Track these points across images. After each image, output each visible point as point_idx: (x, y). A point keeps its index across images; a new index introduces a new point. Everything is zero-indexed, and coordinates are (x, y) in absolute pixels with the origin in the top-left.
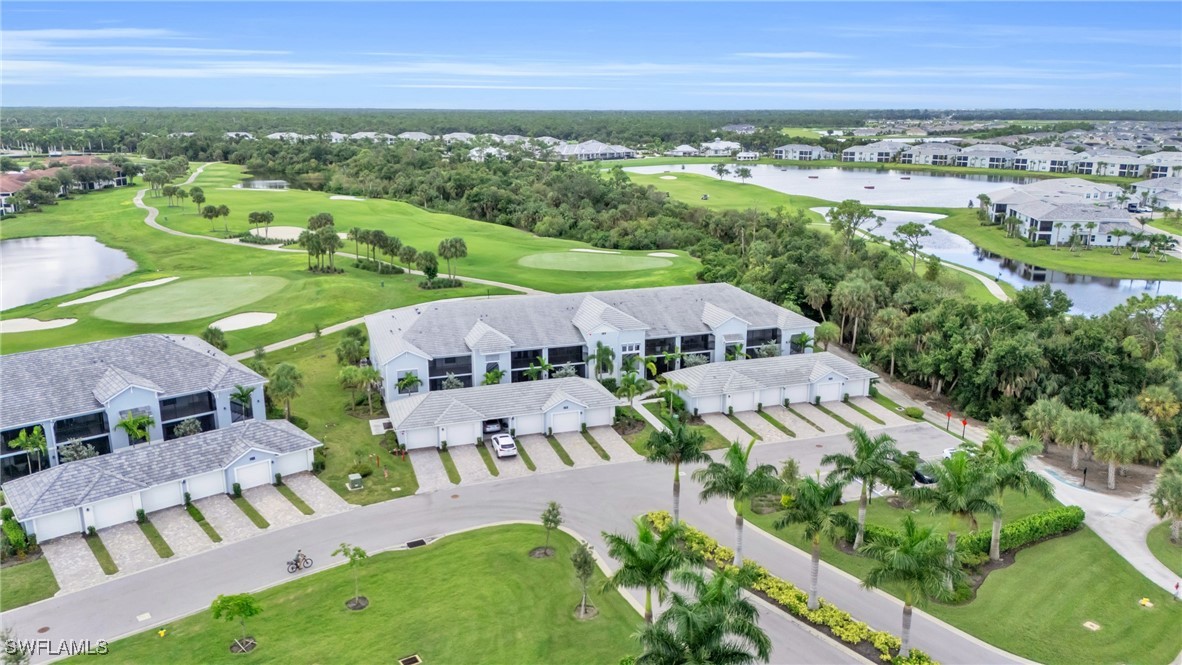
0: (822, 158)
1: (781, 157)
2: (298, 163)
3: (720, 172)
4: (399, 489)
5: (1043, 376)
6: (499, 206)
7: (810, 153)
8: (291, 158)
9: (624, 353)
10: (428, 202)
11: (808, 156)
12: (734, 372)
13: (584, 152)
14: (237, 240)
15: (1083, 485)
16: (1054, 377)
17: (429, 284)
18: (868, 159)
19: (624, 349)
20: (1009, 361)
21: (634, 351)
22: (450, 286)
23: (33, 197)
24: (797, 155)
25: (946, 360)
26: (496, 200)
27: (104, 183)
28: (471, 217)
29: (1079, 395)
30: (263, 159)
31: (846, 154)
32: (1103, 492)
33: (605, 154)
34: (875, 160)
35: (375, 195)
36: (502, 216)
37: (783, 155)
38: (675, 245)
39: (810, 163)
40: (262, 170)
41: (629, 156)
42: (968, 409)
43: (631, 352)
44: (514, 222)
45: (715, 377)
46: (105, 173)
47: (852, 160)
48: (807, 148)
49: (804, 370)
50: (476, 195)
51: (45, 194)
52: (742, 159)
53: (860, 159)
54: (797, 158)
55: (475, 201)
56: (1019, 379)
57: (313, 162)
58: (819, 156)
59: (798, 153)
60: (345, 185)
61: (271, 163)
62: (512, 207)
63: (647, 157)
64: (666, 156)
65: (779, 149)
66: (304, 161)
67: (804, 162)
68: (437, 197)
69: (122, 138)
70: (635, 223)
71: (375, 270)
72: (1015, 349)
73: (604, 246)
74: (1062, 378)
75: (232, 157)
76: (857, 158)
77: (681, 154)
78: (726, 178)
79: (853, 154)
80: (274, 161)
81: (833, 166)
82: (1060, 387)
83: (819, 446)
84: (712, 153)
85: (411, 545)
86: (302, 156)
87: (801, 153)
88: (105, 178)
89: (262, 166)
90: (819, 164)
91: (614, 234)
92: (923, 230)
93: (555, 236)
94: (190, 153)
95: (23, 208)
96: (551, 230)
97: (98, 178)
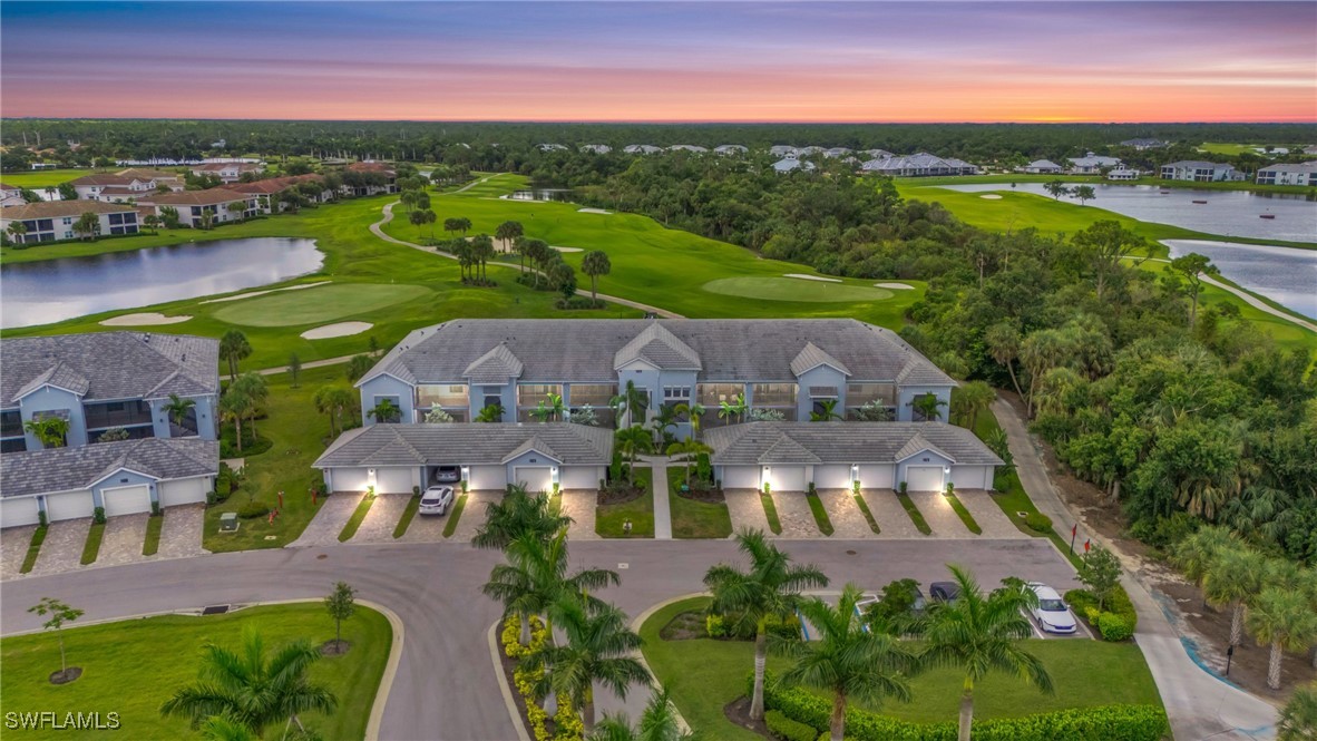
0: (1229, 179)
1: (1170, 177)
2: (580, 175)
3: (1056, 190)
4: (274, 538)
5: (1252, 489)
6: (734, 222)
7: (1212, 172)
8: (575, 170)
9: (667, 399)
10: (670, 218)
11: (1208, 176)
12: (785, 437)
13: (908, 166)
14: (435, 248)
15: (1226, 675)
16: (1270, 493)
17: (566, 304)
18: (1294, 182)
19: (668, 393)
20: (1182, 461)
21: (682, 398)
22: (588, 307)
23: (293, 200)
24: (1193, 174)
25: (1103, 450)
26: (733, 213)
27: (378, 189)
28: (706, 235)
29: (1300, 526)
30: (549, 171)
31: (1263, 174)
32: (1253, 691)
33: (937, 170)
34: (1306, 183)
35: (626, 208)
36: (736, 234)
37: (1174, 174)
38: (919, 274)
39: (1210, 185)
40: (546, 181)
41: (967, 172)
42: (1135, 527)
43: (677, 399)
44: (746, 241)
45: (754, 441)
46: (375, 179)
47: (1272, 182)
48: (1207, 166)
49: (890, 445)
50: (712, 209)
51: (303, 196)
52: (1115, 178)
53: (1284, 181)
54: (1192, 179)
55: (709, 216)
56: (1208, 491)
57: (594, 174)
58: (1225, 176)
59: (1194, 171)
60: (601, 198)
61: (555, 175)
62: (748, 223)
63: (992, 174)
64: (1016, 172)
65: (1168, 166)
66: (587, 172)
67: (1200, 183)
68: (682, 212)
69: (434, 149)
70: (875, 245)
71: (532, 286)
72: (1194, 442)
73: (828, 273)
74: (1284, 495)
75: (522, 167)
76: (1278, 179)
77: (1037, 171)
78: (1063, 198)
79: (1273, 174)
80: (558, 172)
81: (1243, 190)
82: (1278, 510)
83: (851, 553)
84: (1081, 171)
85: (209, 611)
86: (587, 167)
87: (1199, 172)
88: (376, 184)
89: (545, 177)
90: (1223, 187)
91: (844, 259)
92: (1208, 264)
93: (783, 259)
94: (486, 163)
95: (281, 210)
96: (778, 251)
97: (369, 183)
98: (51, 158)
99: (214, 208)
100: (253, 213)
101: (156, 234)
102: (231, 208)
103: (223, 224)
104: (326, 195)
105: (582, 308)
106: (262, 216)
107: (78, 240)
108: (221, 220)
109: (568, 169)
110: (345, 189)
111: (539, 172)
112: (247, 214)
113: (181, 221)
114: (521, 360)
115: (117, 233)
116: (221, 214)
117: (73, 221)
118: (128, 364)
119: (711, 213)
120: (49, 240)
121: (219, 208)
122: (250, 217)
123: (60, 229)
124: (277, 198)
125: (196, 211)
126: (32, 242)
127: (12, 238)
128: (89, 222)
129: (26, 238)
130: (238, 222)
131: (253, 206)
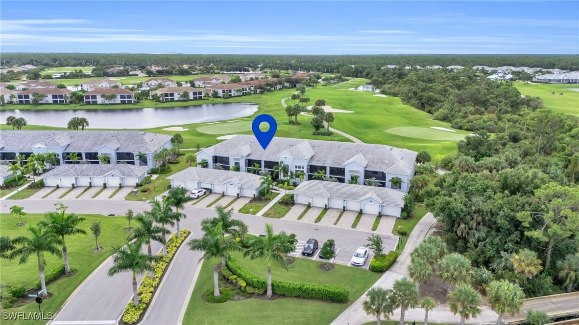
8: (389, 77)
10: (408, 100)
12: (321, 186)
13: (565, 78)
17: (316, 133)
22: (324, 135)
23: (263, 89)
26: (430, 99)
30: (379, 77)
43: (300, 169)
61: (380, 79)
75: (369, 76)
89: (376, 80)
93: (441, 120)
94: (355, 74)
95: (258, 92)
96: (439, 116)
97: (296, 82)
98: (198, 70)
99: (230, 91)
100: (246, 93)
101: (208, 100)
102: (237, 91)
103: (233, 97)
104: (278, 87)
105: (322, 135)
106: (249, 94)
107: (182, 101)
108: (233, 95)
109: (387, 77)
110: (287, 84)
111: (374, 78)
112: (243, 93)
113: (219, 95)
114: (252, 150)
115: (195, 99)
116: (233, 93)
117: (181, 94)
118: (133, 141)
119: (420, 98)
120: (172, 100)
121: (232, 91)
122: (244, 95)
123: (177, 97)
124: (256, 88)
125: (224, 92)
126: (167, 101)
127: (161, 99)
128: (186, 95)
129: (165, 99)
130: (239, 96)
131: (246, 90)
